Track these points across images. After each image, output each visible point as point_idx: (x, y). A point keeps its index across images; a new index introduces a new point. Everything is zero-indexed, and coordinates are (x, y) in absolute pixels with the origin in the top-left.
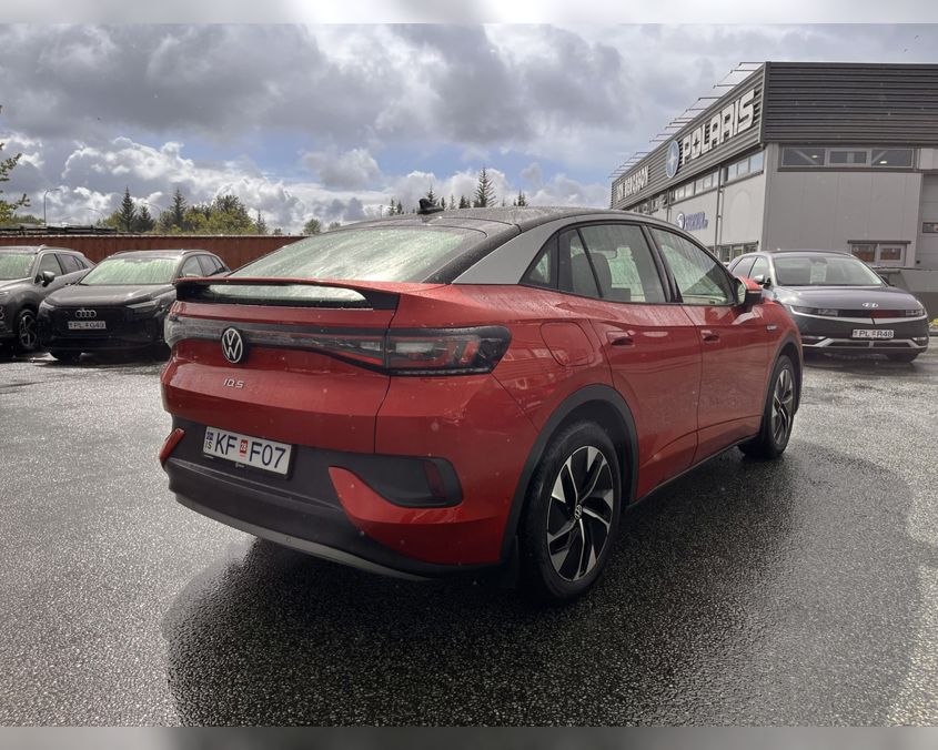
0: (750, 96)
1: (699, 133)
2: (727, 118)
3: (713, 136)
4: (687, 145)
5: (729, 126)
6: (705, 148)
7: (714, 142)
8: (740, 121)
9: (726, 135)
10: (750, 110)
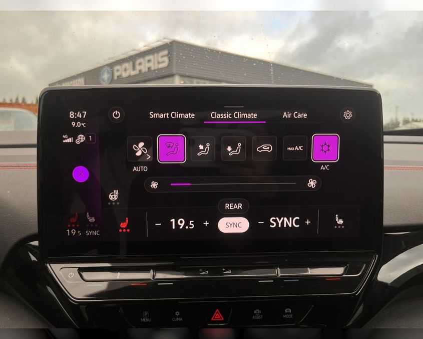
0: (165, 52)
1: (128, 65)
2: (149, 61)
3: (138, 68)
4: (118, 71)
5: (151, 64)
6: (133, 73)
7: (140, 71)
8: (159, 63)
9: (149, 68)
10: (166, 59)
